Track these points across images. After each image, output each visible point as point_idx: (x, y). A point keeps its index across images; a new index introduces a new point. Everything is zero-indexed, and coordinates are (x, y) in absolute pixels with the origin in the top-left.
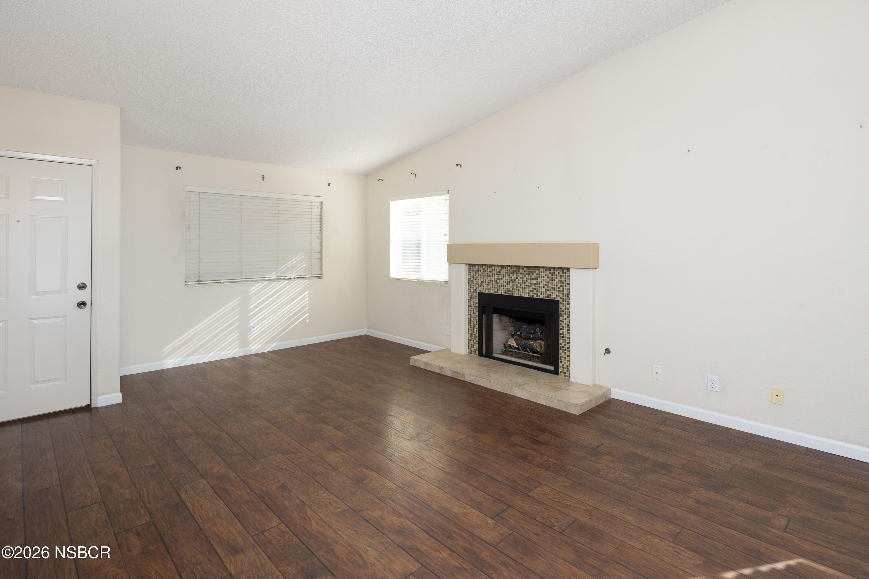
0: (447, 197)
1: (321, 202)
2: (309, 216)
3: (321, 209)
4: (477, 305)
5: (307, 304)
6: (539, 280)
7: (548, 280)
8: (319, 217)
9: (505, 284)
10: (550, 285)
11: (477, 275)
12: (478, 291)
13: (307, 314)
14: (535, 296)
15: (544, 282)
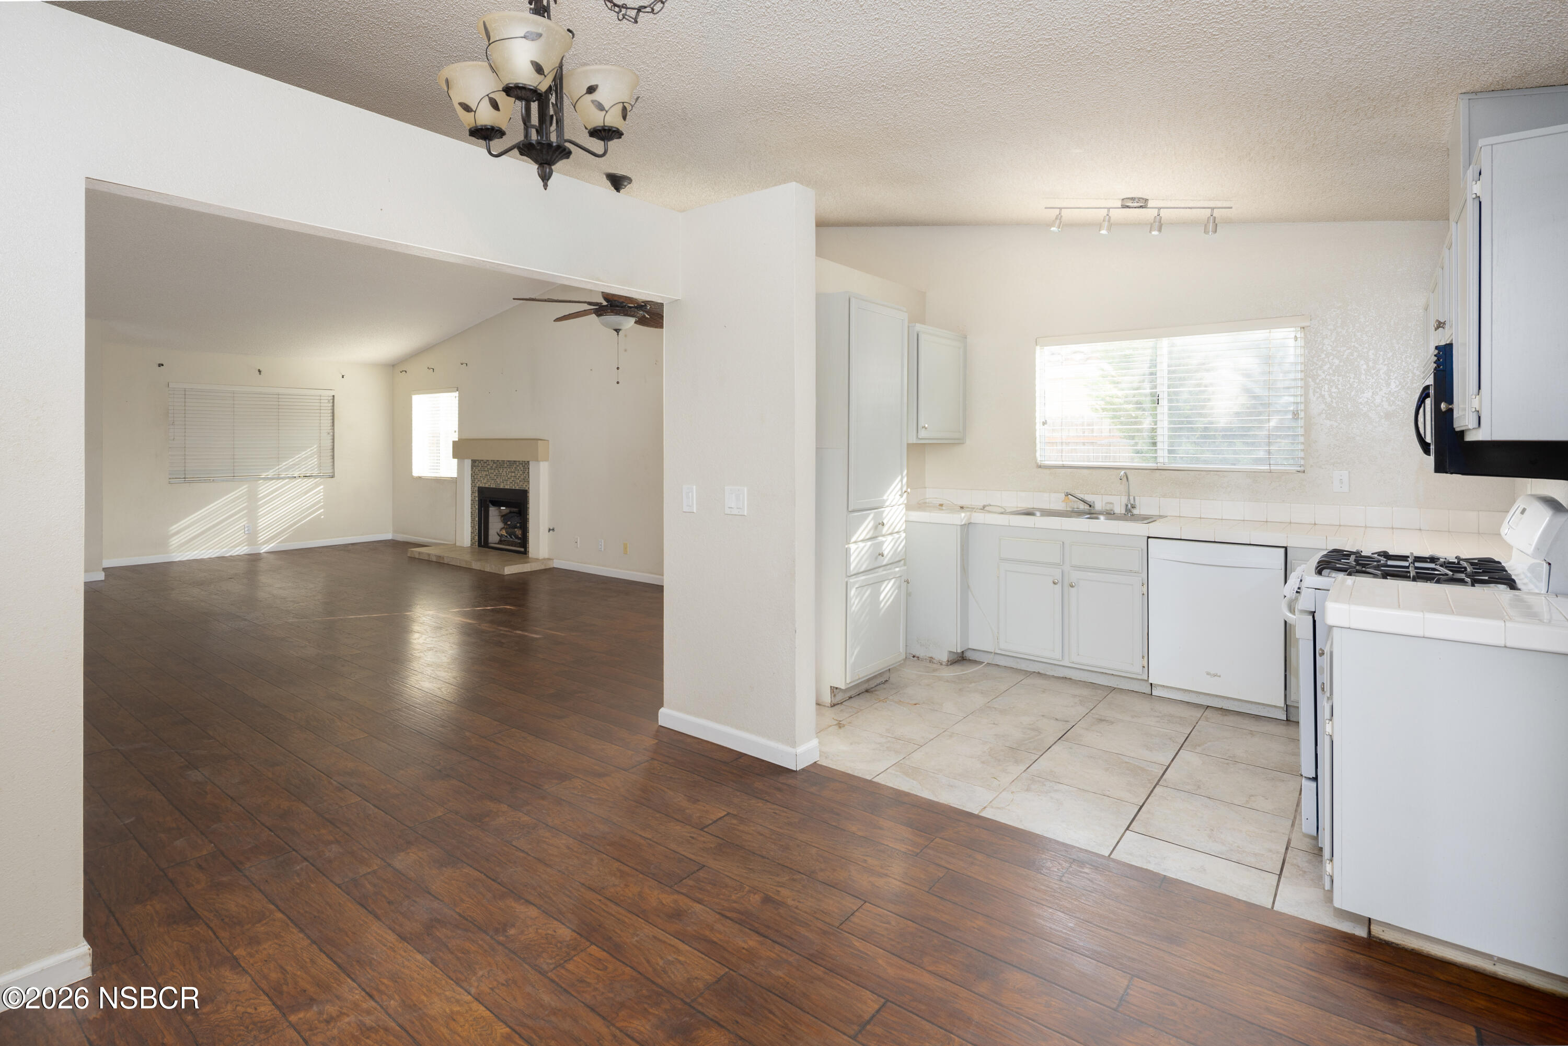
0: (457, 394)
1: (333, 396)
2: (318, 411)
3: (333, 402)
4: (477, 499)
5: (321, 499)
6: (516, 473)
7: (521, 472)
8: (330, 411)
9: (495, 477)
10: (522, 477)
11: (477, 470)
12: (477, 485)
13: (322, 510)
14: (513, 488)
15: (519, 475)
